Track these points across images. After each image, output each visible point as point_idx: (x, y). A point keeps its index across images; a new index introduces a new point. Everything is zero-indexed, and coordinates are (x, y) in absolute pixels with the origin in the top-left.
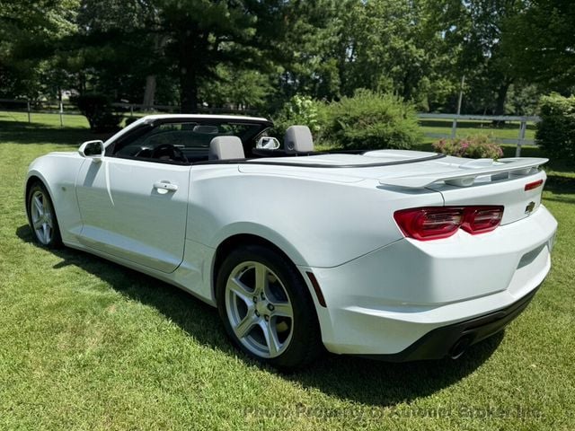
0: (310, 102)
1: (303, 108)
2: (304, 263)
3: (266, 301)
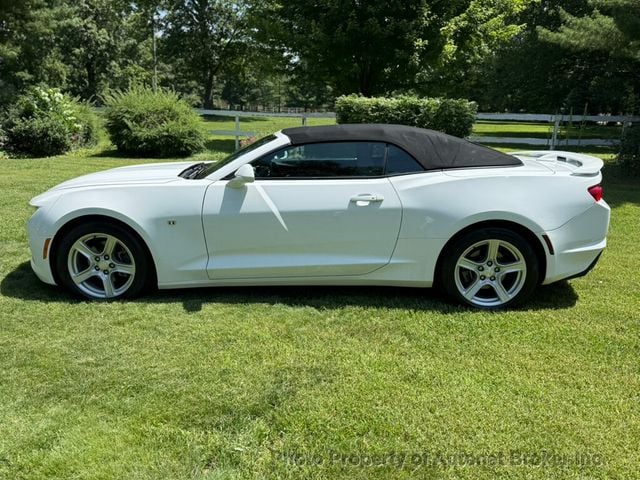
0: (61, 95)
1: (53, 102)
2: (542, 230)
3: (493, 266)
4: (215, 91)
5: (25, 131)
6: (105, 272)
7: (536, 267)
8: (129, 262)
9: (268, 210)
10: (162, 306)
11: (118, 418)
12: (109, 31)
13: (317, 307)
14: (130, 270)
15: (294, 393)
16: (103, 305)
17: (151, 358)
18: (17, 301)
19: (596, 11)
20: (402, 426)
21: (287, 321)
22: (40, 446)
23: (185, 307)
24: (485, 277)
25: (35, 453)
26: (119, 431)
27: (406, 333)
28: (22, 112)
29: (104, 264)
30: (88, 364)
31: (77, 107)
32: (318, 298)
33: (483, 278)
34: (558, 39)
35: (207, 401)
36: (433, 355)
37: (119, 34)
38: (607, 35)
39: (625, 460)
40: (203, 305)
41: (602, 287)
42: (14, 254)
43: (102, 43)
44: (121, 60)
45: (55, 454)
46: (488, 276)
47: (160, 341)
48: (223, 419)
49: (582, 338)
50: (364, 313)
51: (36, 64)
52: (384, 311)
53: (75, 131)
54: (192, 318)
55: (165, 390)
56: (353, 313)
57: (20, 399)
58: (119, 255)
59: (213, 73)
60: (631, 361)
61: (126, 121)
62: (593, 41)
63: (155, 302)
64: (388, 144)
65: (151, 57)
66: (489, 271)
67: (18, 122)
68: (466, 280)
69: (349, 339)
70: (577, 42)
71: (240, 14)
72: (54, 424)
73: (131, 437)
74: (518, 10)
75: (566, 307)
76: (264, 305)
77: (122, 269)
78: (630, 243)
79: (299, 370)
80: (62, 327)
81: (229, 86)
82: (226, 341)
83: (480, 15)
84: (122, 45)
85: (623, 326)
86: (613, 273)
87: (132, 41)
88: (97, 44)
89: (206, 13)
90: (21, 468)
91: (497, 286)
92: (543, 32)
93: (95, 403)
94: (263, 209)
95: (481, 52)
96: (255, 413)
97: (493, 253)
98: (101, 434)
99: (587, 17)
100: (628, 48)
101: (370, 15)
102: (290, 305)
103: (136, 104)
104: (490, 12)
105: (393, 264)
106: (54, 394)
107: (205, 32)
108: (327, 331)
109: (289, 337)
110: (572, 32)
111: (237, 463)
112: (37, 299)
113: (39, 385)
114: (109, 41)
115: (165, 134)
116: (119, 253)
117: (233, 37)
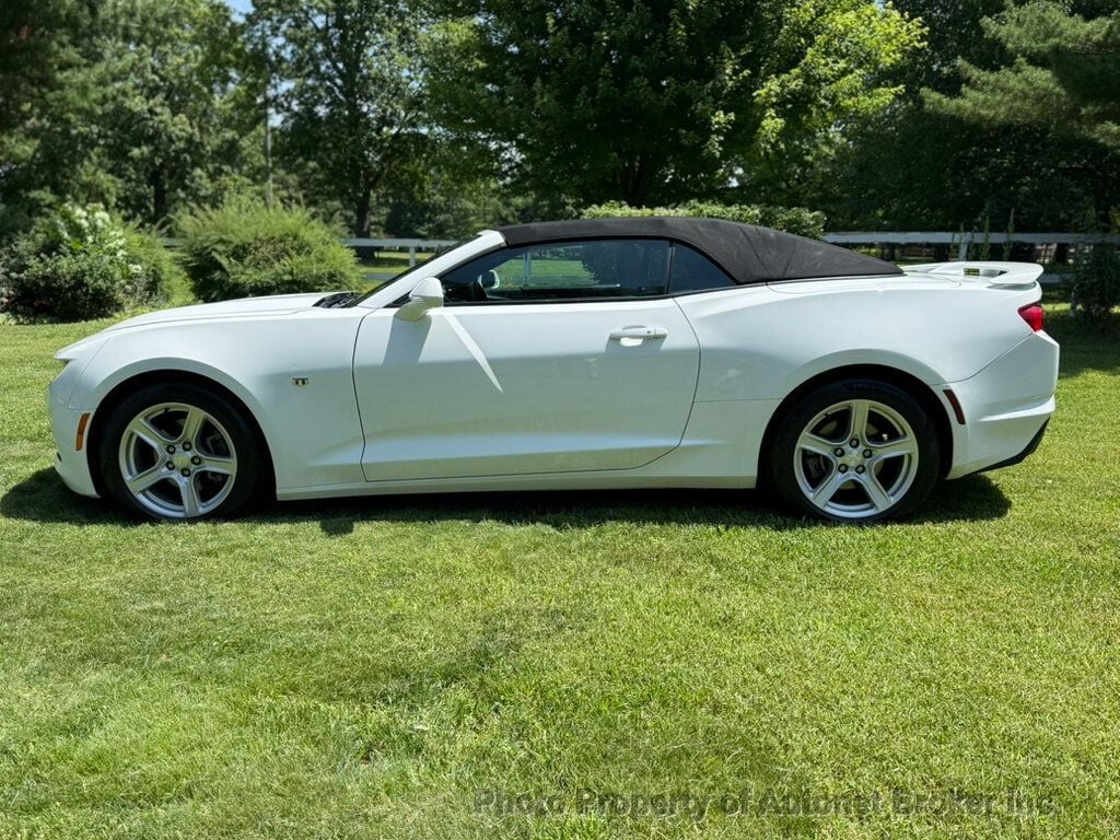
0: (106, 216)
1: (94, 229)
2: (940, 380)
3: (861, 448)
4: (373, 219)
5: (45, 278)
6: (185, 472)
7: (934, 446)
8: (227, 454)
9: (468, 357)
10: (283, 528)
11: (208, 687)
12: (191, 118)
13: (557, 525)
14: (228, 467)
15: (518, 647)
16: (179, 528)
17: (266, 602)
18: (28, 524)
19: (1020, 59)
20: (707, 691)
21: (504, 545)
22: (69, 730)
23: (324, 528)
24: (847, 468)
25: (60, 742)
26: (209, 704)
27: (713, 560)
28: (40, 244)
29: (182, 458)
30: (154, 611)
31: (135, 237)
32: (556, 511)
33: (844, 468)
34: (959, 108)
35: (365, 661)
36: (761, 589)
37: (208, 122)
38: (1043, 98)
39: (1103, 734)
40: (356, 525)
41: (1052, 488)
42: (24, 458)
43: (180, 139)
44: (211, 167)
45: (96, 742)
46: (853, 464)
47: (281, 577)
48: (393, 685)
49: (1018, 560)
50: (639, 532)
51: (64, 176)
52: (672, 528)
53: (130, 278)
54: (337, 544)
55: (290, 645)
56: (617, 533)
57: (35, 662)
58: (209, 442)
59: (371, 185)
60: (1106, 593)
61: (217, 257)
62: (1019, 110)
63: (271, 522)
64: (673, 241)
65: (263, 162)
66: (854, 456)
67: (33, 262)
68: (814, 474)
69: (611, 570)
70: (992, 113)
71: (415, 85)
72: (94, 697)
73: (230, 715)
74: (889, 61)
75: (989, 518)
76: (462, 523)
77: (213, 465)
78: (1099, 426)
79: (527, 614)
80: (109, 560)
81: (397, 209)
82: (394, 575)
83: (822, 71)
84: (212, 142)
85: (1093, 543)
86: (1071, 469)
87: (229, 134)
88: (171, 141)
89: (357, 84)
90: (35, 763)
91: (869, 483)
92: (931, 97)
93: (166, 666)
94: (459, 356)
95: (829, 142)
96: (450, 676)
97: (859, 424)
98: (177, 710)
99: (1004, 69)
100: (1079, 119)
101: (636, 72)
102: (509, 522)
103: (236, 227)
104: (842, 64)
105: (686, 447)
106: (95, 656)
107: (357, 117)
108: (573, 558)
109: (507, 568)
110: (982, 97)
111: (419, 750)
112: (63, 521)
113: (68, 643)
114: (192, 135)
115: (287, 277)
116: (209, 439)
117: (403, 125)
